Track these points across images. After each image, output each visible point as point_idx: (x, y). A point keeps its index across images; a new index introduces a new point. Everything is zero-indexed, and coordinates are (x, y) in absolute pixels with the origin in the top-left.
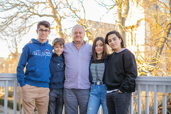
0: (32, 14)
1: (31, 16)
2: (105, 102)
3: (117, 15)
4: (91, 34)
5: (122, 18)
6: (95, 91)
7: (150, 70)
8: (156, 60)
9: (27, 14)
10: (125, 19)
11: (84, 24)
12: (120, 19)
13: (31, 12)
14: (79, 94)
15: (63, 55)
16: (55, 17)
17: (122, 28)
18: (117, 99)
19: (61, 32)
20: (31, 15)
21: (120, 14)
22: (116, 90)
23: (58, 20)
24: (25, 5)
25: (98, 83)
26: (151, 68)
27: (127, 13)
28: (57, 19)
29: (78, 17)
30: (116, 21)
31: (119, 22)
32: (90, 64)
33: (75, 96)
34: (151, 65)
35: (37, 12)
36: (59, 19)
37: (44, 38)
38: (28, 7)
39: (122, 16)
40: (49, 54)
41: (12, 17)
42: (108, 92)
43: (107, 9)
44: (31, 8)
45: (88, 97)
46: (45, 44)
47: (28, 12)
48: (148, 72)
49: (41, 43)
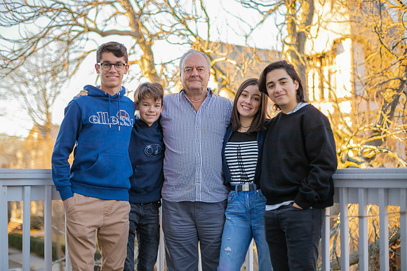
0: (81, 29)
1: (81, 36)
2: (262, 233)
3: (286, 26)
4: (224, 74)
5: (296, 35)
6: (237, 206)
7: (366, 156)
8: (382, 133)
9: (70, 31)
10: (305, 37)
11: (206, 51)
12: (293, 36)
13: (80, 25)
14: (200, 214)
15: (159, 124)
16: (137, 35)
17: (298, 58)
18: (290, 223)
19: (153, 72)
20: (81, 33)
21: (293, 24)
22: (287, 203)
23: (144, 42)
24: (65, 8)
25: (246, 187)
26: (370, 151)
27: (308, 22)
28: (141, 40)
29: (192, 34)
30: (284, 42)
31: (290, 45)
32: (224, 144)
33: (189, 219)
34: (369, 143)
35: (96, 25)
36: (148, 40)
37: (115, 83)
38: (72, 13)
39: (297, 29)
40: (126, 121)
41: (36, 39)
42: (269, 208)
43: (262, 13)
44: (80, 15)
45: (221, 222)
46: (117, 96)
47: (73, 25)
48: (363, 160)
49: (107, 96)
